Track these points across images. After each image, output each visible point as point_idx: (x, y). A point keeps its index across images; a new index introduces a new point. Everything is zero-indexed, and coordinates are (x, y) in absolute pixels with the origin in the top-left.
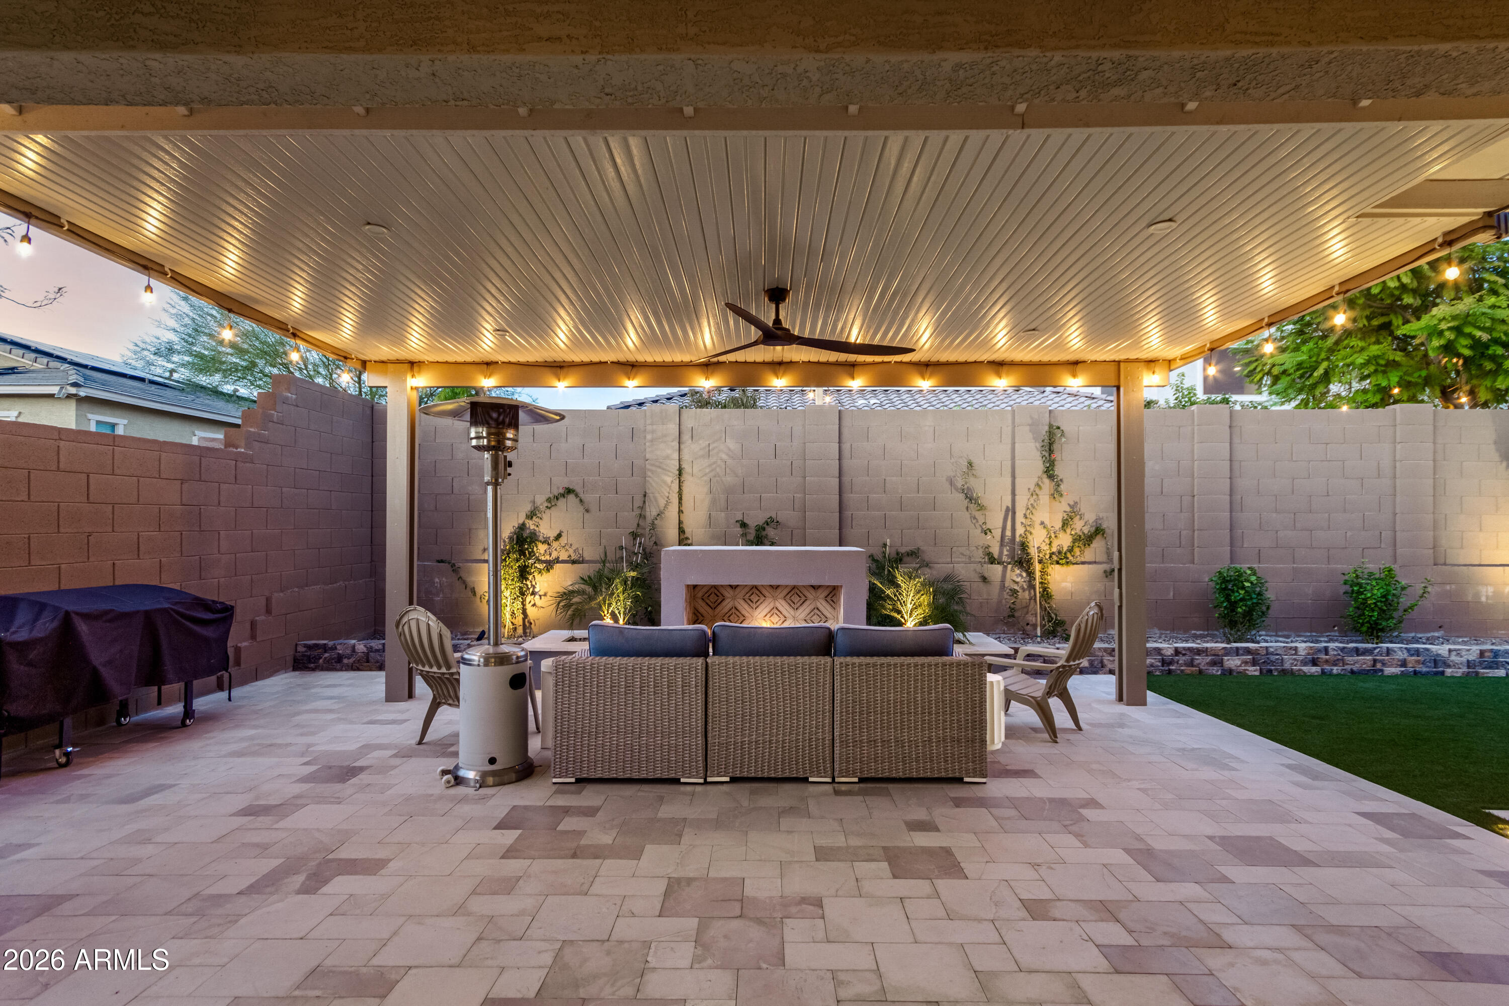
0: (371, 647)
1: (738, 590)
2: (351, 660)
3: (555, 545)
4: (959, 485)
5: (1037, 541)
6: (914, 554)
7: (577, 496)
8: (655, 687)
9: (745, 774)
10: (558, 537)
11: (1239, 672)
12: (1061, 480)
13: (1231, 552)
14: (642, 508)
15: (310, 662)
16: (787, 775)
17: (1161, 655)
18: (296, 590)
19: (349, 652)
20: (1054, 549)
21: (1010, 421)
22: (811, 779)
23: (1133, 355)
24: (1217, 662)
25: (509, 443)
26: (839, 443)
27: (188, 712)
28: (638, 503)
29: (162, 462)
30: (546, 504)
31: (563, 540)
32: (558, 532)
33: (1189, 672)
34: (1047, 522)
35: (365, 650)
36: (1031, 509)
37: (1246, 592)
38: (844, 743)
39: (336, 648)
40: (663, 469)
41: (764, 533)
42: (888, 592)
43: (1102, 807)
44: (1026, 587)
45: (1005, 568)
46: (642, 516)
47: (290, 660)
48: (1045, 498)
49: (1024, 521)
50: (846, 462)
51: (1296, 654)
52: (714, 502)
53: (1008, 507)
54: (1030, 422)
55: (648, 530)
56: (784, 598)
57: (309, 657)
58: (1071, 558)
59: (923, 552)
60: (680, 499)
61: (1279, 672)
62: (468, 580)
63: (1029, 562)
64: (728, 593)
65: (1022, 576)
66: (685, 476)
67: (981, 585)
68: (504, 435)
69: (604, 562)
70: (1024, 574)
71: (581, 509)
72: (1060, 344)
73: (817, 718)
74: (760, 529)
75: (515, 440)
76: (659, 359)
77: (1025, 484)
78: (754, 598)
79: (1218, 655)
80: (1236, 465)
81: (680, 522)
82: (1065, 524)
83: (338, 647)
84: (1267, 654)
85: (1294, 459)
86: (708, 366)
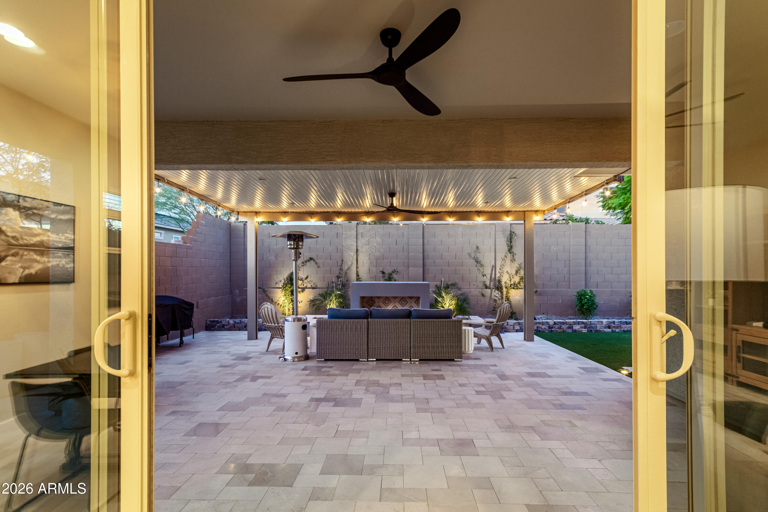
0: (236, 322)
1: (380, 299)
2: (228, 327)
3: (305, 281)
4: (473, 256)
5: (505, 279)
6: (453, 285)
7: (314, 261)
8: (351, 329)
9: (381, 358)
10: (307, 278)
11: (578, 331)
12: (515, 254)
13: (586, 284)
14: (341, 266)
15: (212, 327)
16: (395, 358)
17: (549, 324)
18: (206, 299)
19: (227, 323)
20: (512, 283)
21: (494, 229)
22: (403, 360)
23: (529, 209)
24: (570, 327)
25: (300, 247)
26: (423, 238)
27: (182, 342)
28: (340, 263)
29: (166, 250)
30: (302, 264)
31: (309, 279)
32: (307, 276)
33: (559, 331)
34: (509, 271)
35: (233, 323)
36: (502, 266)
37: (588, 300)
38: (414, 347)
39: (222, 322)
40: (350, 250)
41: (392, 276)
42: (439, 299)
43: (497, 366)
44: (500, 298)
45: (492, 290)
46: (341, 269)
47: (204, 326)
48: (508, 261)
49: (499, 271)
50: (426, 247)
51: (602, 324)
52: (371, 263)
53: (493, 265)
54: (502, 230)
55: (344, 275)
56: (399, 302)
57: (211, 325)
58: (519, 286)
59: (458, 284)
60: (357, 262)
61: (595, 331)
62: (270, 295)
63: (501, 288)
64: (376, 300)
65: (498, 294)
66: (359, 252)
67: (482, 297)
68: (299, 244)
69: (328, 288)
70: (500, 293)
71: (316, 266)
72: (502, 205)
73: (405, 339)
74: (390, 274)
75: (302, 245)
76: (350, 210)
77: (500, 256)
78: (387, 302)
79: (571, 325)
80: (588, 247)
81: (357, 272)
82: (517, 272)
83: (223, 322)
84: (591, 324)
85: (612, 245)
86: (368, 213)
